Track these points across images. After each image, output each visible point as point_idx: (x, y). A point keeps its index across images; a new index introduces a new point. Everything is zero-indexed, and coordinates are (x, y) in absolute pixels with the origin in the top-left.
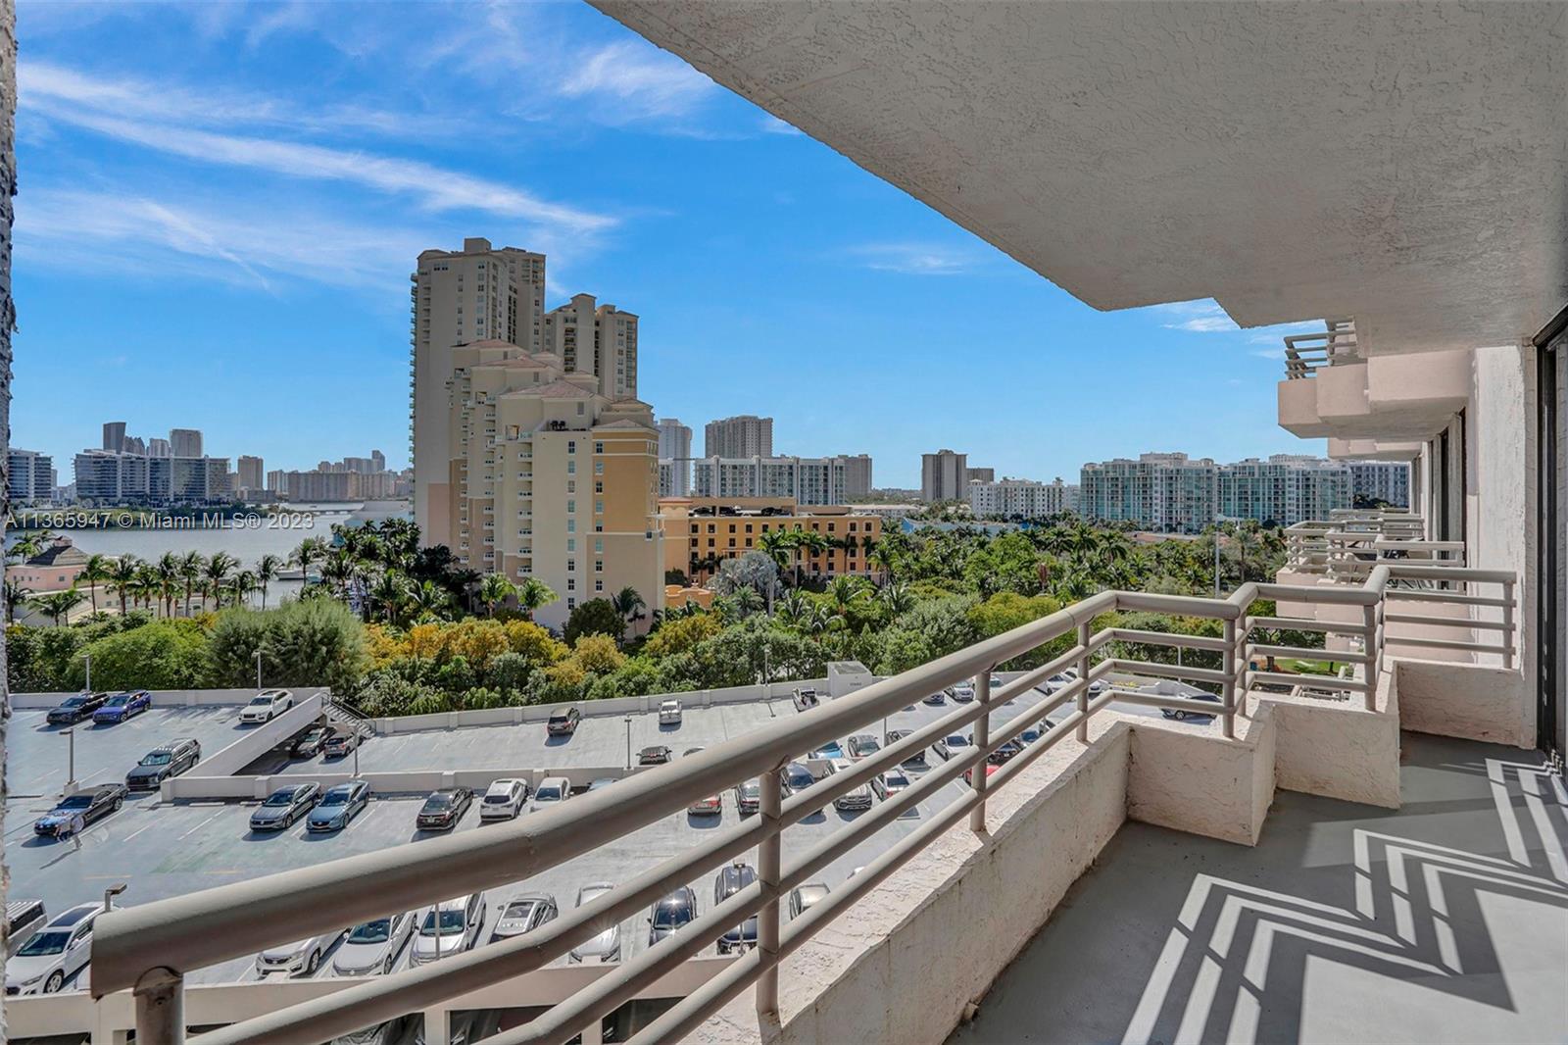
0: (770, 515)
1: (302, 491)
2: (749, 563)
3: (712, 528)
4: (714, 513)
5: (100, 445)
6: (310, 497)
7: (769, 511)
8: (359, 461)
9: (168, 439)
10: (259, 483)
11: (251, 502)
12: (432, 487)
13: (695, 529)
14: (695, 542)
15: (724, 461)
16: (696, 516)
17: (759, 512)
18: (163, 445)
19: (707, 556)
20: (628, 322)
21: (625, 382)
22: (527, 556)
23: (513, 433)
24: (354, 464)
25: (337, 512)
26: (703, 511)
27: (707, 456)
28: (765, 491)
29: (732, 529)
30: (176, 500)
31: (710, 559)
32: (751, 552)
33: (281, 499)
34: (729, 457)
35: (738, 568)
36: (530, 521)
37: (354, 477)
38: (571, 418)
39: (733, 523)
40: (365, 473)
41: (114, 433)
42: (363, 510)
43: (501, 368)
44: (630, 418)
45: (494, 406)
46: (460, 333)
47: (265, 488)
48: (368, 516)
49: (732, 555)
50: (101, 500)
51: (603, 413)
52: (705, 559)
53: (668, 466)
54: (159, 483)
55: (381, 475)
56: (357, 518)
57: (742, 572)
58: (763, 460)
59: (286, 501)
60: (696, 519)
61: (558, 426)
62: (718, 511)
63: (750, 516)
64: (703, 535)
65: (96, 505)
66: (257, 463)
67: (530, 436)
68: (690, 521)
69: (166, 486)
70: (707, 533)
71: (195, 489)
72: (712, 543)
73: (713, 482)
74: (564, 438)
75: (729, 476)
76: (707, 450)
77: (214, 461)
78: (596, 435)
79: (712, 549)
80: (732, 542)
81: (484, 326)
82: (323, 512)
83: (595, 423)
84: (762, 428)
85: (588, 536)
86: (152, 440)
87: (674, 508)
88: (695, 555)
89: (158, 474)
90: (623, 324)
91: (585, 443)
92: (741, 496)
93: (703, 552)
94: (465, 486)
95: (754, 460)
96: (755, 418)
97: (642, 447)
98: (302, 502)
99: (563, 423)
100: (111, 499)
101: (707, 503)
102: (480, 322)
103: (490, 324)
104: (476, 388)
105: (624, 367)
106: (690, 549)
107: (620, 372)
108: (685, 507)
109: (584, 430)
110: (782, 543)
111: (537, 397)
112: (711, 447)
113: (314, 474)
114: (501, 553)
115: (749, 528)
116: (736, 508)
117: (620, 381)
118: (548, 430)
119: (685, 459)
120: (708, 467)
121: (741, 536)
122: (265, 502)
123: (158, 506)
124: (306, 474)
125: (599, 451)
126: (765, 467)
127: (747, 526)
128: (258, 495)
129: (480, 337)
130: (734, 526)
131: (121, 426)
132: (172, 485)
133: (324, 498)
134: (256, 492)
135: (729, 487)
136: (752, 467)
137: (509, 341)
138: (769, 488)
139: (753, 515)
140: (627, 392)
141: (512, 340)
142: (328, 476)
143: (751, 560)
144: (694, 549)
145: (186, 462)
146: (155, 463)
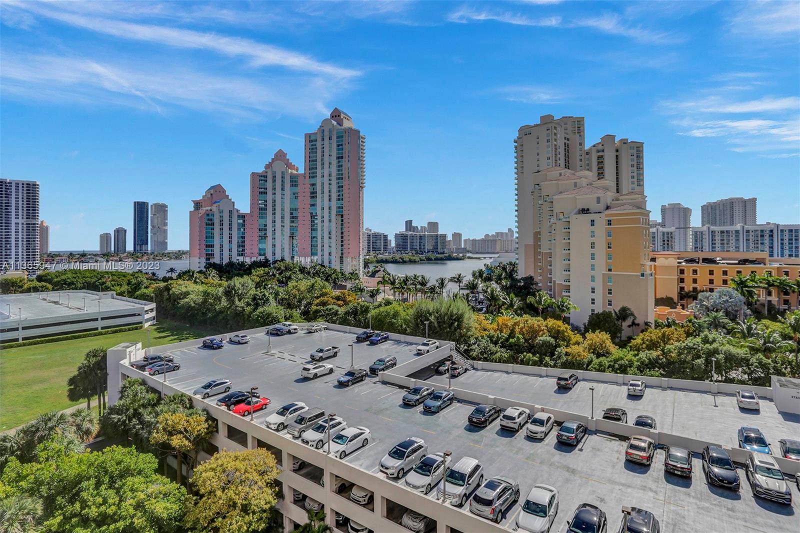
0: (745, 264)
1: (477, 247)
2: (720, 296)
3: (695, 272)
4: (698, 263)
5: (405, 230)
6: (480, 251)
7: (745, 262)
8: (502, 233)
9: (426, 226)
10: (460, 245)
11: (456, 252)
12: (526, 246)
13: (682, 272)
14: (682, 281)
15: (713, 228)
16: (684, 264)
17: (737, 262)
18: (424, 229)
19: (691, 289)
20: (637, 147)
21: (636, 183)
22: (568, 283)
23: (561, 216)
24: (500, 235)
25: (491, 258)
26: (692, 261)
27: (703, 225)
28: (748, 247)
29: (711, 273)
30: (428, 252)
31: (693, 292)
32: (724, 289)
33: (468, 252)
34: (720, 226)
35: (712, 299)
36: (569, 264)
37: (499, 241)
38: (593, 207)
39: (711, 269)
40: (505, 239)
41: (409, 224)
42: (499, 257)
43: (556, 182)
44: (629, 204)
45: (552, 202)
46: (538, 166)
47: (463, 247)
48: (501, 260)
49: (712, 290)
50: (403, 252)
51: (613, 202)
52: (690, 292)
53: (671, 233)
54: (422, 245)
55: (512, 240)
56: (495, 261)
57: (715, 302)
58: (746, 227)
59: (471, 252)
60: (683, 266)
61: (585, 211)
62: (701, 261)
63: (726, 265)
64: (688, 276)
65: (401, 254)
66: (459, 235)
67: (569, 217)
68: (678, 267)
69: (424, 248)
70: (691, 275)
71: (435, 249)
72: (695, 281)
73: (706, 242)
74: (589, 217)
75: (718, 238)
76: (702, 221)
77: (442, 236)
78: (607, 215)
79: (695, 285)
80: (711, 282)
81: (550, 161)
82: (485, 258)
83: (608, 208)
84: (748, 206)
85: (603, 274)
86: (421, 227)
87: (666, 258)
88: (682, 289)
89: (422, 241)
90: (633, 149)
91: (601, 220)
92: (727, 251)
93: (689, 287)
94: (540, 245)
95: (738, 227)
96: (742, 199)
97: (637, 221)
98: (477, 253)
99: (588, 210)
100: (406, 251)
101: (695, 256)
102: (549, 159)
103: (554, 159)
104: (544, 193)
105: (635, 174)
106: (678, 285)
107: (633, 177)
108: (675, 258)
109: (600, 212)
110: (750, 284)
111: (573, 196)
112: (706, 219)
113: (483, 240)
114: (555, 281)
115: (725, 273)
116: (718, 259)
117: (633, 183)
118: (579, 214)
119: (686, 228)
120: (702, 233)
121: (718, 277)
122: (461, 253)
124: (479, 240)
125: (610, 224)
126: (748, 231)
127: (723, 271)
128: (459, 250)
129: (549, 167)
130: (713, 271)
131: (411, 221)
132: (427, 246)
133: (486, 251)
134: (459, 249)
135: (718, 244)
136: (737, 232)
137: (566, 167)
138: (752, 245)
139: (728, 264)
140: (637, 189)
141: (567, 167)
142: (488, 240)
143: (721, 295)
144: (682, 285)
145: (432, 236)
146: (421, 237)
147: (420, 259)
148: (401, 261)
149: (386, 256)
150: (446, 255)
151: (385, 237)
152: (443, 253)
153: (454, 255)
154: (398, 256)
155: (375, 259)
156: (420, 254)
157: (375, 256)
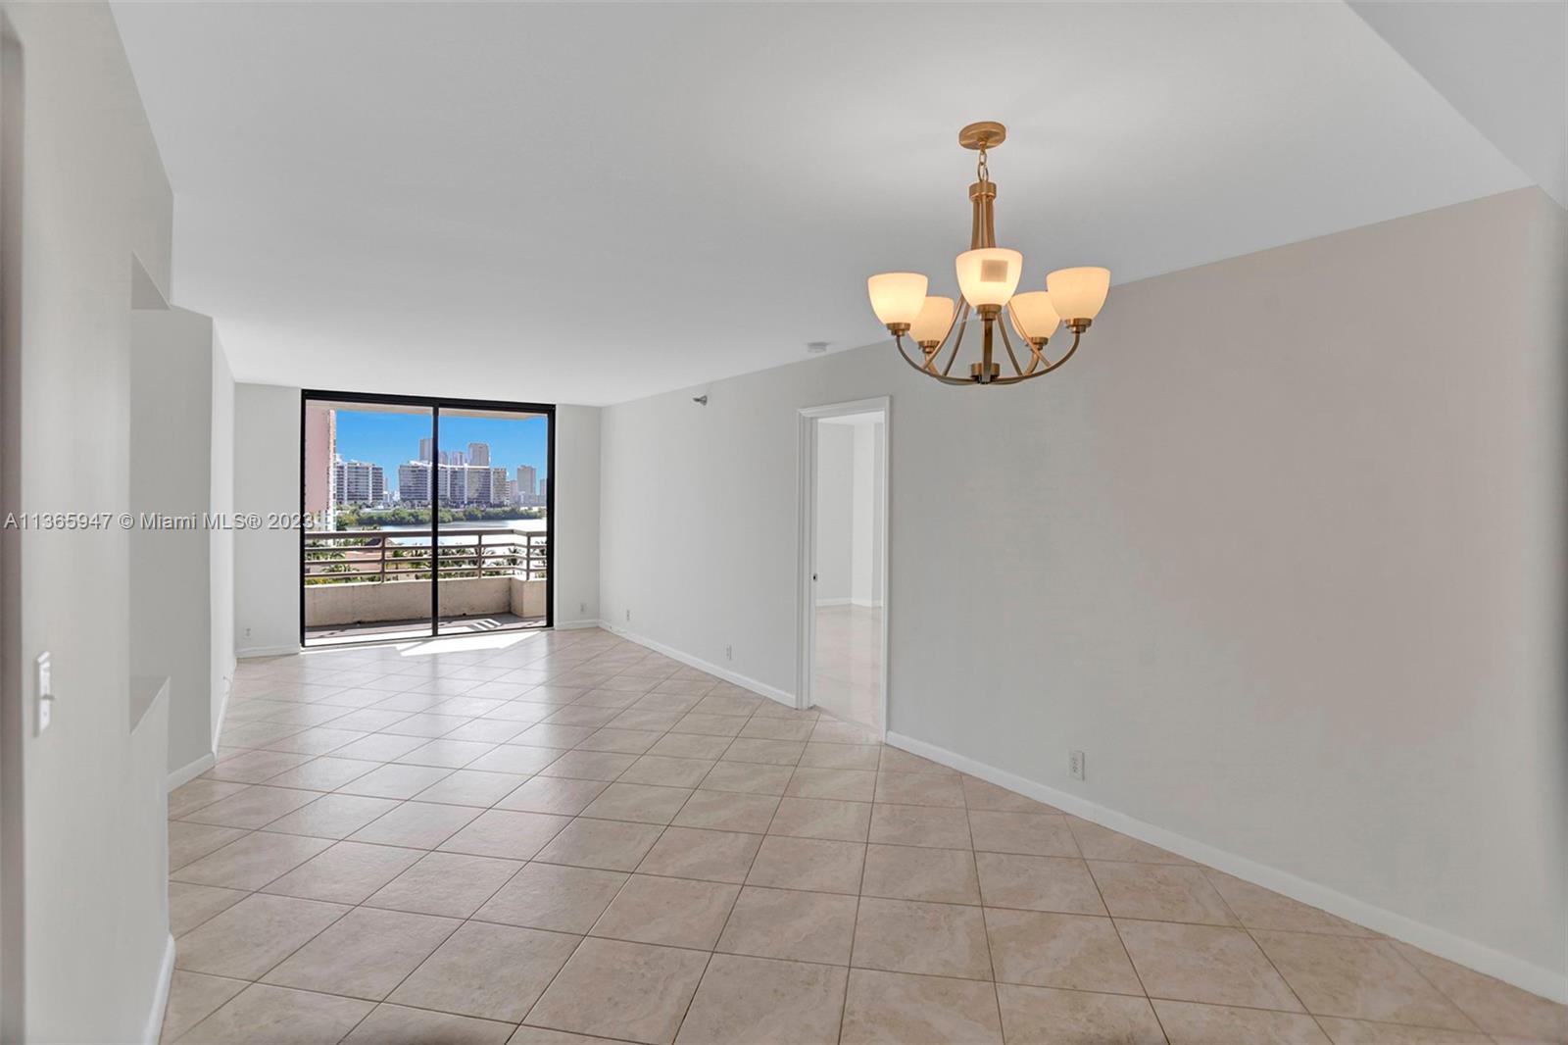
10: (533, 489)
11: (525, 505)
18: (461, 457)
30: (470, 503)
47: (538, 494)
50: (416, 502)
54: (457, 488)
65: (413, 506)
66: (532, 473)
69: (462, 492)
71: (483, 497)
77: (497, 472)
86: (453, 453)
89: (456, 481)
100: (423, 501)
122: (535, 506)
123: (456, 507)
128: (531, 501)
132: (466, 490)
134: (530, 497)
145: (478, 472)
146: (454, 472)
147: (453, 516)
148: (413, 520)
149: (380, 509)
150: (506, 509)
151: (377, 472)
152: (501, 505)
153: (523, 508)
154: (405, 511)
155: (355, 517)
156: (452, 507)
157: (353, 512)
